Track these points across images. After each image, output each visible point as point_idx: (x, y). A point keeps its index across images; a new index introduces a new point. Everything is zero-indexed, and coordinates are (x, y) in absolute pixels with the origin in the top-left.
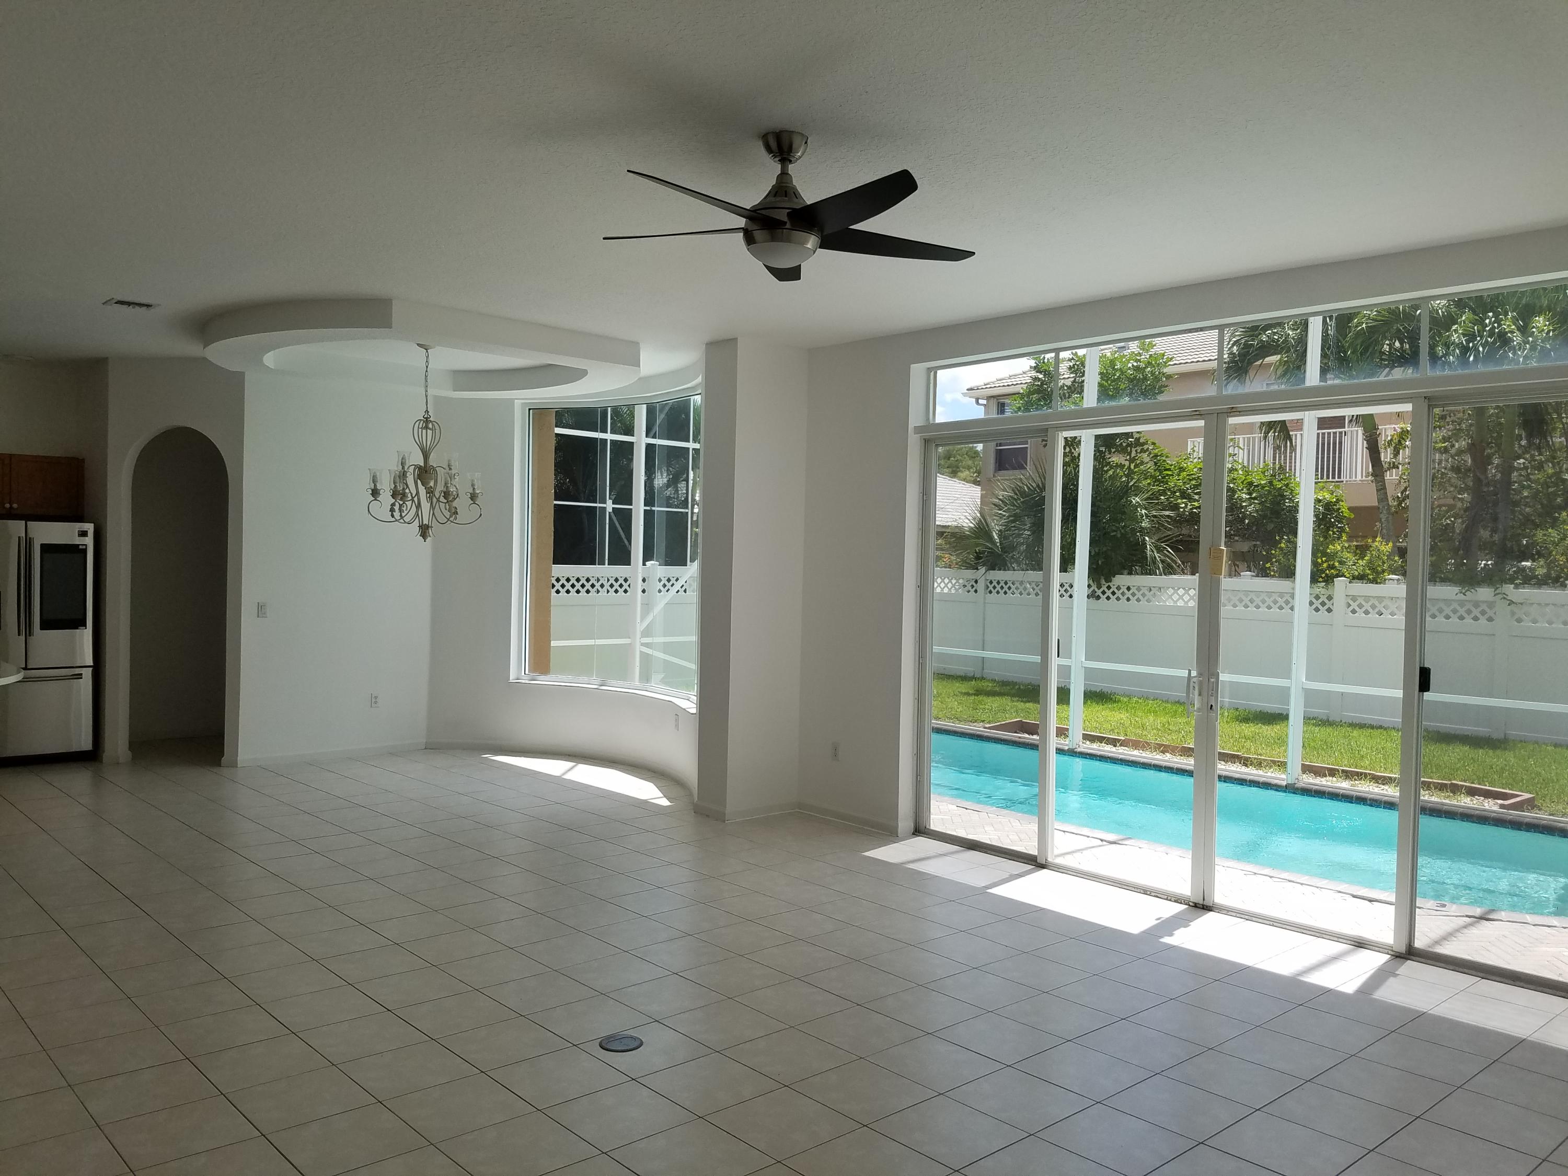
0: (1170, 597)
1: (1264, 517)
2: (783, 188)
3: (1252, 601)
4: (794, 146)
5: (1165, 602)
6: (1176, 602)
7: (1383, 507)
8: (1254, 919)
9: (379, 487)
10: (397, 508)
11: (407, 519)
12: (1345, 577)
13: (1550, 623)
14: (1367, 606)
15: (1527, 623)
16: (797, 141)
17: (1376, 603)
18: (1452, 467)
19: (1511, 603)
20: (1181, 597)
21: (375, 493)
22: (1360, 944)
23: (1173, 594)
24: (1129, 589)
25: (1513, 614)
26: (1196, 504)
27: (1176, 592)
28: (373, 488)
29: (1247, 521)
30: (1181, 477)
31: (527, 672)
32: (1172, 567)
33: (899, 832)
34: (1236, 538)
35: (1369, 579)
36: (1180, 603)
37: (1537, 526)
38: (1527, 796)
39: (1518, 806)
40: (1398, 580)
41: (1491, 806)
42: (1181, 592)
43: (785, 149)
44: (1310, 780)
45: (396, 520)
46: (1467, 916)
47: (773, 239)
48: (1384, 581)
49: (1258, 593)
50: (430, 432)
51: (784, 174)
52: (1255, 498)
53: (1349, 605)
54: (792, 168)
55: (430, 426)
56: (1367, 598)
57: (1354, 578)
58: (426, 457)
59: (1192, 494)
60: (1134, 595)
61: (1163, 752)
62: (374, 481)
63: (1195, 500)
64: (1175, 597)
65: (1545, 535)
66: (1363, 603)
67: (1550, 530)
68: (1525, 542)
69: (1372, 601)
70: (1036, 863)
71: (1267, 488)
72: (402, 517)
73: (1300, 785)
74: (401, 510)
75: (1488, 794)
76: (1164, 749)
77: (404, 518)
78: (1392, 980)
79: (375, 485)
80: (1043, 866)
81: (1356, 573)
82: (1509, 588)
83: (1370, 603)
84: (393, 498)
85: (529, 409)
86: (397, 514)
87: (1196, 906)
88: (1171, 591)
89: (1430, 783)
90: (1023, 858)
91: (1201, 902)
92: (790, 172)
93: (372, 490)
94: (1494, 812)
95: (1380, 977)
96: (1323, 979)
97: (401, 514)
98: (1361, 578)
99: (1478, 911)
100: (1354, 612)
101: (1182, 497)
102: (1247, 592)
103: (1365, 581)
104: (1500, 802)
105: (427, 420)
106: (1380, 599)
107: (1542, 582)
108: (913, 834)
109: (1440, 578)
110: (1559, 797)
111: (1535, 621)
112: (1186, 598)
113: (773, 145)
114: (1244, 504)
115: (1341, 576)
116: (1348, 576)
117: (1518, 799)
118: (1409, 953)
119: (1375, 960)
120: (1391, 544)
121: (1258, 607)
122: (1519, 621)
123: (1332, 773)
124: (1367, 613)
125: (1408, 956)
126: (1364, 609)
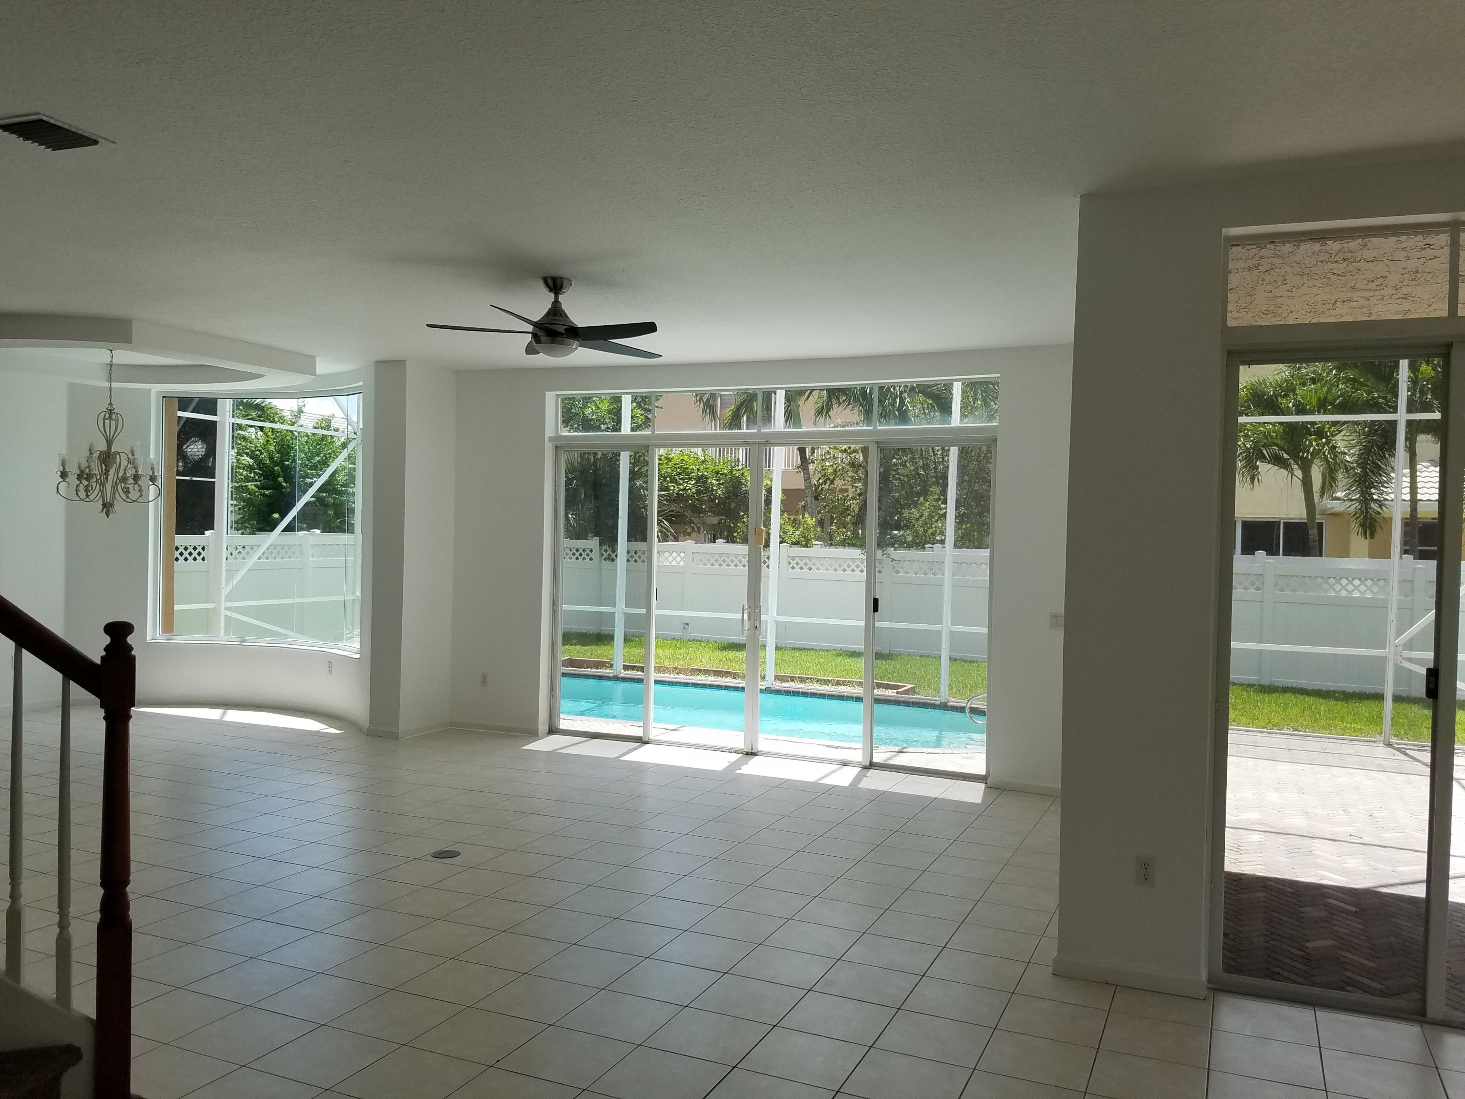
0: (667, 559)
1: (728, 498)
2: (556, 311)
3: (724, 561)
4: (564, 286)
5: (663, 562)
6: (670, 562)
7: (809, 492)
8: (783, 757)
9: (67, 470)
10: (81, 487)
11: (91, 497)
12: (787, 543)
13: (916, 573)
14: (802, 564)
15: (901, 574)
16: (565, 283)
17: (808, 561)
18: (849, 462)
19: (893, 560)
20: (674, 559)
21: (64, 475)
22: (844, 764)
23: (668, 557)
24: (636, 553)
25: (894, 568)
26: (681, 487)
27: (671, 555)
28: (62, 470)
29: (717, 501)
30: (669, 466)
31: (160, 634)
32: (668, 536)
33: (539, 732)
34: (710, 514)
35: (802, 545)
36: (674, 563)
37: (903, 507)
38: (910, 686)
39: (907, 692)
40: (821, 545)
41: (891, 693)
42: (675, 554)
43: (559, 285)
44: (778, 685)
45: (81, 499)
46: (892, 752)
47: (553, 342)
48: (812, 546)
49: (728, 555)
50: (113, 423)
51: (556, 302)
52: (722, 484)
53: (790, 563)
54: (561, 298)
55: (113, 417)
56: (802, 558)
57: (793, 544)
58: (109, 443)
59: (678, 480)
60: (640, 557)
61: (678, 673)
62: (63, 465)
63: (681, 484)
64: (671, 559)
65: (909, 513)
66: (799, 561)
67: (913, 510)
68: (896, 518)
69: (805, 560)
70: (641, 741)
71: (729, 476)
72: (87, 496)
73: (774, 688)
74: (87, 491)
75: (888, 687)
76: (679, 671)
77: (90, 497)
78: (865, 778)
79: (64, 468)
80: (646, 743)
81: (794, 540)
82: (891, 550)
83: (804, 562)
84: (78, 480)
85: (163, 397)
86: (82, 494)
87: (747, 754)
88: (667, 554)
89: (853, 681)
90: (632, 739)
91: (750, 751)
92: (560, 301)
93: (61, 472)
94: (893, 696)
95: (858, 779)
96: (830, 781)
97: (87, 493)
98: (796, 543)
99: (897, 749)
100: (793, 568)
101: (671, 482)
102: (720, 555)
103: (800, 546)
104: (895, 691)
105: (111, 412)
106: (810, 558)
107: (909, 546)
108: (548, 734)
109: (849, 543)
110: (928, 686)
111: (907, 573)
112: (678, 559)
113: (550, 282)
114: (715, 488)
115: (784, 542)
116: (789, 542)
117: (906, 688)
118: (872, 765)
119: (854, 771)
120: (814, 519)
121: (728, 565)
122: (897, 572)
123: (792, 679)
124: (801, 568)
125: (870, 767)
126: (799, 566)
